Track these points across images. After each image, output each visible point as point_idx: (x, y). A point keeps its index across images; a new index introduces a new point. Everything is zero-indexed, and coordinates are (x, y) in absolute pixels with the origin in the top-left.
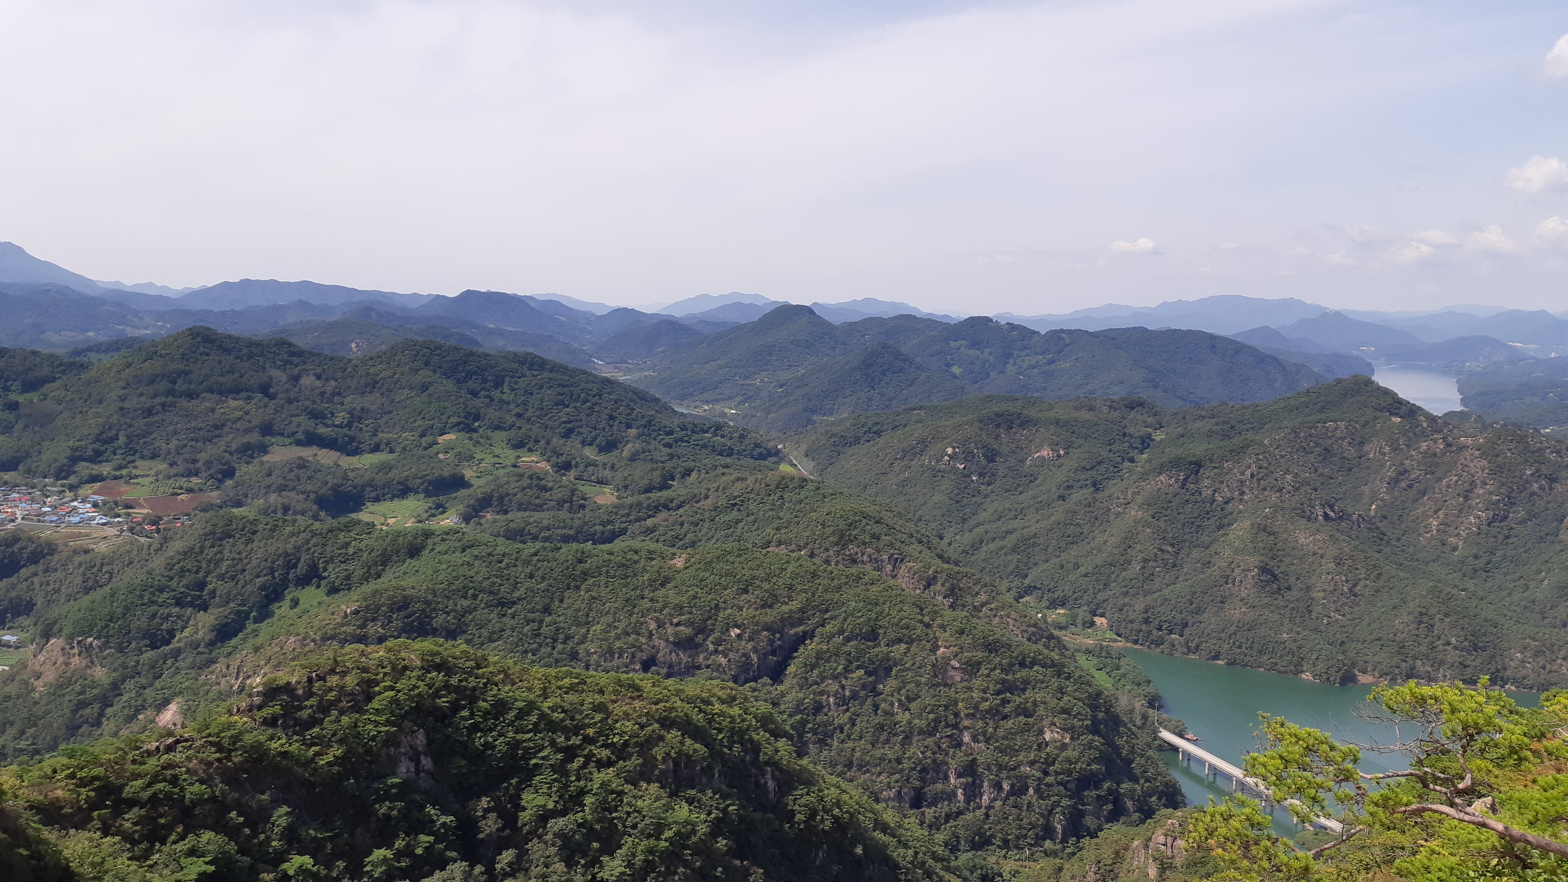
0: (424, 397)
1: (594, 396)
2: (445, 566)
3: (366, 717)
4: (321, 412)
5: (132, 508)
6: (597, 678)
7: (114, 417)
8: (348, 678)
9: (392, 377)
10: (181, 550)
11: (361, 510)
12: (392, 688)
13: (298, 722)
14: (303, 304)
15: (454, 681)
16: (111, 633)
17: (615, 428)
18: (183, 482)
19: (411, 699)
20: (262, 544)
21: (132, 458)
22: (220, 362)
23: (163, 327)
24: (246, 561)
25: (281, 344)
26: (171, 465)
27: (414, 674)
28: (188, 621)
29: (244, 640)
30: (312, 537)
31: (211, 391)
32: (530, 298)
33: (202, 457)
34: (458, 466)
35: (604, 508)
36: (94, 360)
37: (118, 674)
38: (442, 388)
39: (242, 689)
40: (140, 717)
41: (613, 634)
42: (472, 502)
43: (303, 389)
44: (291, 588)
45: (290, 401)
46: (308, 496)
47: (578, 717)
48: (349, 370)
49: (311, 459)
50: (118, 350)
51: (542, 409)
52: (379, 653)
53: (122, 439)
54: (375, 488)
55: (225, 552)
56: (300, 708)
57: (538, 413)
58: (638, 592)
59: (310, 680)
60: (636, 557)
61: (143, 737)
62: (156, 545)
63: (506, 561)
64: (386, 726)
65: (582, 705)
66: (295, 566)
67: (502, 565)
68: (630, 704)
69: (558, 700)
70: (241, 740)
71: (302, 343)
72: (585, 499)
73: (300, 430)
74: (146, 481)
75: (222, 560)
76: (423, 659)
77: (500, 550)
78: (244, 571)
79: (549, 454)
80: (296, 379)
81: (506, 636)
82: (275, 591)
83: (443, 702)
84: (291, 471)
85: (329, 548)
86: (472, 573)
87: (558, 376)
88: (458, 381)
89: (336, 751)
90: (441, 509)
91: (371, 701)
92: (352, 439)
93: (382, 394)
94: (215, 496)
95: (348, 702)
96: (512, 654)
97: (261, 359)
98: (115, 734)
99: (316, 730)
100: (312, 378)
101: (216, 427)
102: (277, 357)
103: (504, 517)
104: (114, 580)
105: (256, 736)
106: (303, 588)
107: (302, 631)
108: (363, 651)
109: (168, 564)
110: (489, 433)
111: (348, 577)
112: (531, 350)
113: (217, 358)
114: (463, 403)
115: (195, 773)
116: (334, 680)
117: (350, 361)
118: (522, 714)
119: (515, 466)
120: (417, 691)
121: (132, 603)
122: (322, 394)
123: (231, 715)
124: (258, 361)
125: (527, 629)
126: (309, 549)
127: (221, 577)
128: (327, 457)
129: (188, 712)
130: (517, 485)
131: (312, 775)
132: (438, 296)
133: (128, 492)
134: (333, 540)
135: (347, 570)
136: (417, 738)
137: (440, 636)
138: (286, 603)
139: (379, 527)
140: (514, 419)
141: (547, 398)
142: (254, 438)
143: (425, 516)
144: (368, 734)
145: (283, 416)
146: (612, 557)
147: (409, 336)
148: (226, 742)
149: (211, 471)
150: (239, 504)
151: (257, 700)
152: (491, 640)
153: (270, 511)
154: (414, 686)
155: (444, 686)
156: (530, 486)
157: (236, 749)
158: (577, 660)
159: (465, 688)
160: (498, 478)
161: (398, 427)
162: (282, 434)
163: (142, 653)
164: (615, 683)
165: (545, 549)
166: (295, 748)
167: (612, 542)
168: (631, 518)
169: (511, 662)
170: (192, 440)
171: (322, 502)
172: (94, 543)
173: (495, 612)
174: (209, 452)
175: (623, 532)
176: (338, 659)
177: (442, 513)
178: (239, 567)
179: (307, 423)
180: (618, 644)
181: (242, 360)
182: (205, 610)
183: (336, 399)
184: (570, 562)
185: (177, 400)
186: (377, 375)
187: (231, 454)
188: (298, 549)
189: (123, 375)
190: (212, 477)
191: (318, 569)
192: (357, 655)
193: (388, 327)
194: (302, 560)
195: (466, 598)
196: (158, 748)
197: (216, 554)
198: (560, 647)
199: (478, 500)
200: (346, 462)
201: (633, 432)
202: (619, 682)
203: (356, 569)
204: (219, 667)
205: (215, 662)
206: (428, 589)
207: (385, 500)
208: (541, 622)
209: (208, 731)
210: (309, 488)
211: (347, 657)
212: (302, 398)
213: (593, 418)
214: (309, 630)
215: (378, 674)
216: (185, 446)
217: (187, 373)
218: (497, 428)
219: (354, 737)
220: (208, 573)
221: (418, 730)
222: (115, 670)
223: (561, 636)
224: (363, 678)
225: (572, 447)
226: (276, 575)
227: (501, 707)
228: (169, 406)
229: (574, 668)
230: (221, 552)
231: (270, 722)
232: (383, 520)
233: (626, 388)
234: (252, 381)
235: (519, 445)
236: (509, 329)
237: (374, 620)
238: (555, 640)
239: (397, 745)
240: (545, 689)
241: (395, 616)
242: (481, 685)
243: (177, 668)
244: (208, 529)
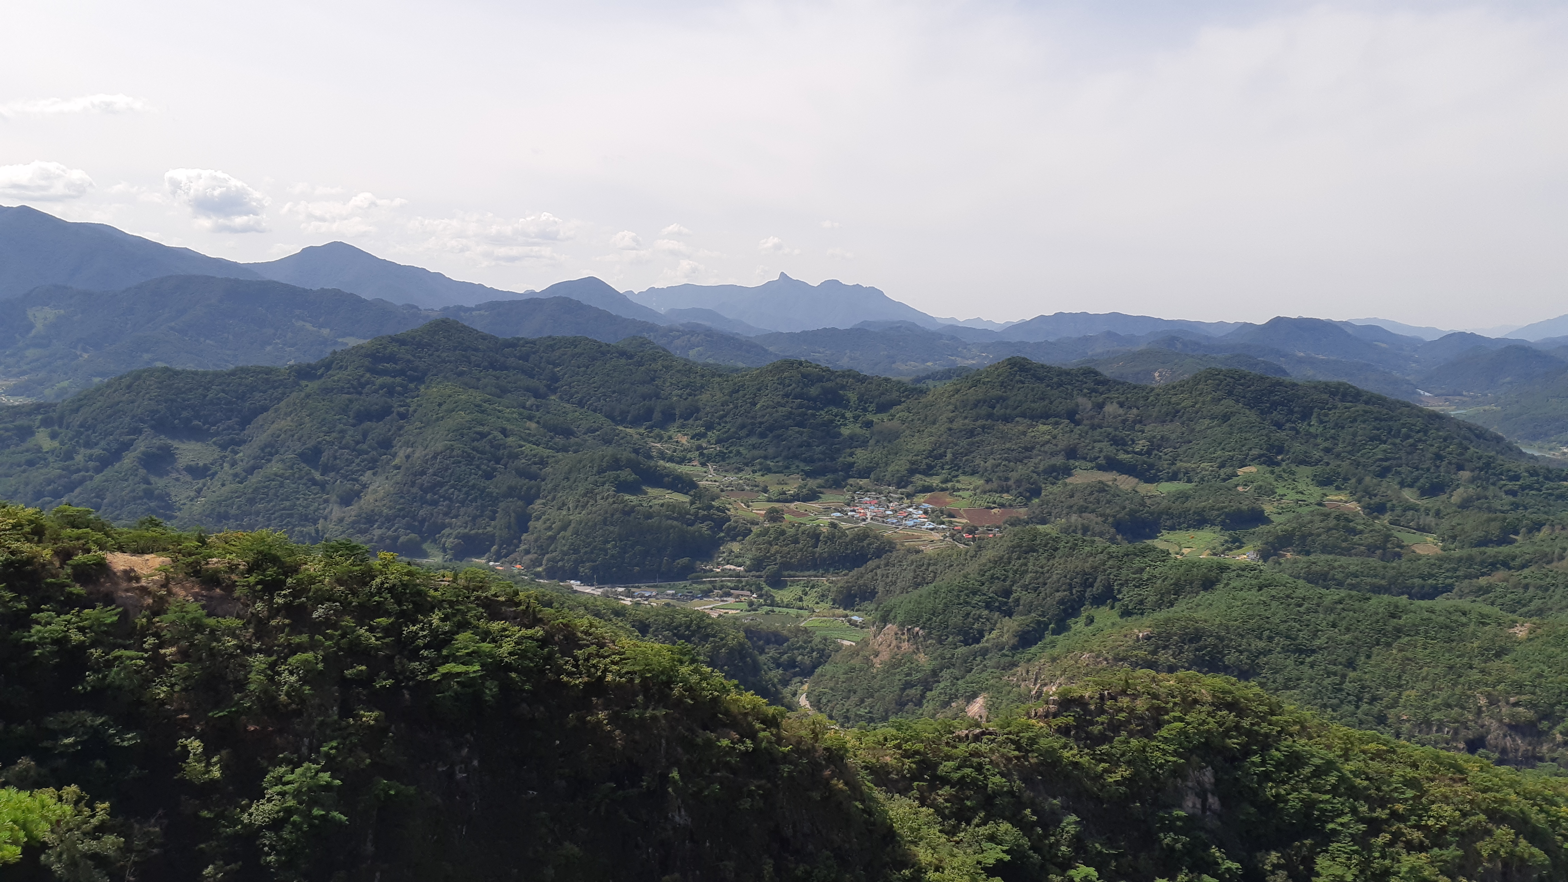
0: (1225, 427)
1: (1419, 432)
2: (1239, 603)
3: (1154, 743)
4: (1122, 438)
5: (954, 517)
6: (1410, 749)
7: (944, 436)
8: (1138, 702)
9: (1193, 406)
10: (992, 559)
11: (1157, 537)
12: (1181, 720)
13: (1089, 736)
14: (1110, 335)
15: (1246, 723)
16: (933, 625)
17: (1442, 469)
18: (996, 497)
19: (1200, 733)
20: (1062, 561)
21: (956, 473)
22: (1033, 389)
23: (987, 356)
24: (1047, 575)
25: (1089, 373)
26: (987, 481)
27: (1204, 708)
28: (995, 625)
29: (1044, 648)
30: (1109, 558)
31: (1024, 415)
32: (1346, 323)
33: (1014, 476)
34: (1257, 500)
35: (1424, 559)
36: (931, 387)
37: (937, 662)
38: (1245, 419)
39: (1039, 695)
40: (953, 704)
41: (1431, 703)
42: (1270, 539)
43: (1107, 416)
44: (1087, 606)
45: (1093, 427)
46: (1107, 519)
47: (1384, 788)
48: (1151, 398)
49: (1110, 483)
50: (950, 378)
51: (1355, 444)
52: (1171, 682)
53: (949, 456)
54: (1171, 516)
55: (1029, 564)
56: (1093, 724)
57: (1349, 448)
58: (1465, 660)
59: (1102, 697)
60: (1464, 620)
61: (955, 723)
62: (973, 553)
63: (1306, 605)
64: (1173, 756)
65: (1391, 776)
66: (1092, 585)
67: (1302, 609)
68: (1450, 786)
69: (1362, 764)
70: (1037, 743)
71: (1107, 372)
72: (1402, 547)
73: (1102, 455)
74: (965, 494)
75: (1027, 571)
76: (1214, 696)
77: (1301, 592)
78: (1045, 584)
79: (1359, 494)
80: (1100, 406)
81: (1303, 685)
82: (1072, 607)
83: (1233, 743)
84: (1091, 493)
85: (1124, 572)
86: (1268, 614)
87: (1375, 408)
88: (1262, 412)
89: (1123, 772)
90: (1237, 543)
91: (1159, 729)
92: (1151, 466)
93: (1183, 423)
94: (1022, 512)
95: (1137, 725)
96: (1309, 706)
97: (1069, 387)
98: (933, 716)
99: (1106, 747)
100: (1115, 405)
101: (1027, 449)
102: (1084, 386)
103: (1305, 558)
104: (937, 579)
105: (1051, 742)
106: (1098, 607)
107: (1096, 648)
108: (1154, 677)
109: (981, 570)
110: (1293, 467)
111: (1141, 602)
112: (1344, 380)
113: (1031, 386)
114: (1266, 435)
115: (997, 765)
116: (1124, 701)
117: (1152, 389)
118: (1319, 772)
119: (1320, 504)
120: (1206, 727)
121: (951, 601)
122: (1124, 422)
123: (1030, 718)
124: (1067, 389)
125: (1328, 681)
126: (1105, 570)
127: (1025, 588)
128: (1126, 483)
129: (991, 707)
130: (1322, 525)
131: (1101, 790)
132: (1246, 324)
133: (952, 503)
134: (1128, 564)
135: (1140, 595)
136: (1205, 775)
137: (1232, 674)
138: (1082, 620)
139: (1173, 556)
140: (1321, 454)
141: (1360, 432)
142: (1059, 460)
143: (1221, 549)
144: (1156, 760)
145: (1087, 441)
146: (1433, 616)
147: (1213, 365)
148: (1024, 742)
149: (1021, 490)
150: (1044, 522)
151: (1053, 708)
152: (1286, 687)
153: (1070, 530)
154: (1204, 721)
155: (1235, 726)
156: (1336, 528)
157: (1033, 751)
158: (1386, 725)
159: (1257, 733)
160: (1300, 516)
161: (1196, 456)
162: (1085, 459)
163: (957, 648)
164: (1432, 758)
165: (1351, 597)
166: (1085, 760)
167: (1433, 599)
168: (1458, 573)
169: (1308, 714)
170: (1006, 460)
171: (1118, 526)
172: (924, 545)
173: (1292, 658)
174: (1021, 471)
175: (1448, 589)
176: (1130, 681)
177: (1239, 548)
178: (1041, 580)
179: (1108, 448)
180: (1436, 716)
181: (1052, 388)
182: (1010, 617)
183: (1137, 427)
184: (1380, 615)
185: (995, 423)
186: (1178, 404)
187: (1038, 474)
188: (1095, 568)
189: (953, 400)
190: (1021, 494)
191: (1113, 590)
192: (1148, 680)
193: (1192, 357)
194: (1098, 580)
195: (1261, 639)
196: (967, 736)
197: (1021, 566)
198: (1365, 707)
199: (1278, 537)
200: (1145, 488)
201: (1465, 475)
202: (1437, 759)
203: (1150, 594)
204: (1020, 670)
205: (1017, 666)
206: (1221, 624)
207: (1180, 529)
208: (1344, 676)
209: (1008, 729)
210: (1108, 511)
211: (1138, 681)
212: (1106, 424)
213: (1416, 456)
214: (1102, 648)
215: (1167, 703)
216: (1000, 465)
217: (1005, 399)
218: (1302, 462)
219: (1143, 762)
220: (1014, 582)
221: (1207, 767)
222: (936, 659)
223: (1367, 696)
224: (1153, 704)
225: (1388, 487)
226: (1074, 592)
227: (1295, 760)
228: (988, 428)
229: (1382, 734)
230: (1026, 565)
231: (1064, 731)
232: (1177, 549)
233: (1459, 424)
234: (1060, 408)
235: (1324, 482)
236: (1320, 357)
237: (1165, 647)
238: (1360, 699)
239: (1185, 778)
240: (1346, 750)
241: (1186, 647)
242: (1274, 733)
243: (985, 666)
244: (1015, 542)
